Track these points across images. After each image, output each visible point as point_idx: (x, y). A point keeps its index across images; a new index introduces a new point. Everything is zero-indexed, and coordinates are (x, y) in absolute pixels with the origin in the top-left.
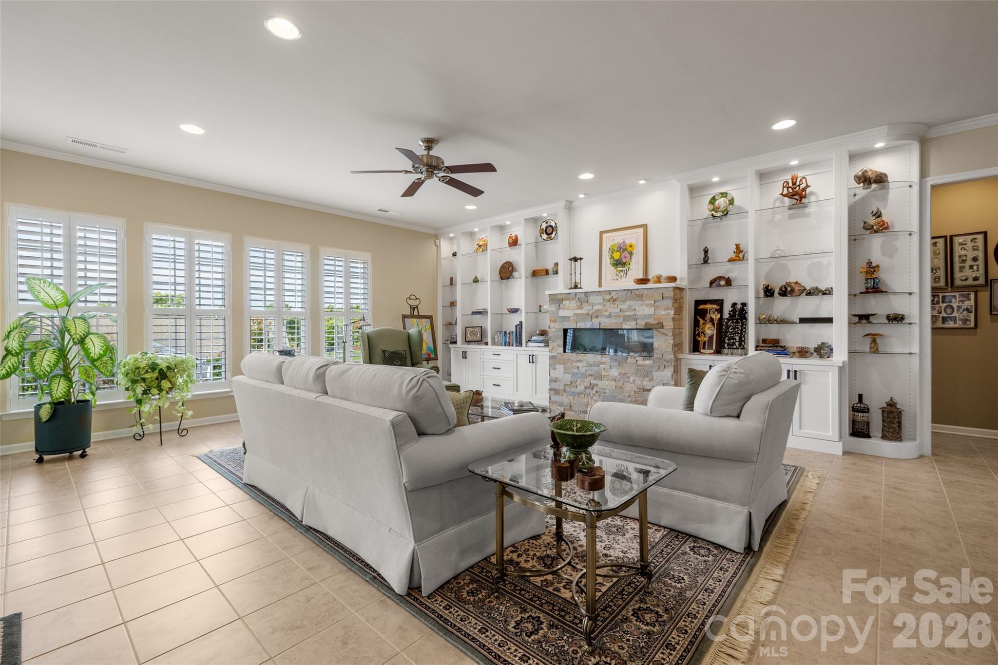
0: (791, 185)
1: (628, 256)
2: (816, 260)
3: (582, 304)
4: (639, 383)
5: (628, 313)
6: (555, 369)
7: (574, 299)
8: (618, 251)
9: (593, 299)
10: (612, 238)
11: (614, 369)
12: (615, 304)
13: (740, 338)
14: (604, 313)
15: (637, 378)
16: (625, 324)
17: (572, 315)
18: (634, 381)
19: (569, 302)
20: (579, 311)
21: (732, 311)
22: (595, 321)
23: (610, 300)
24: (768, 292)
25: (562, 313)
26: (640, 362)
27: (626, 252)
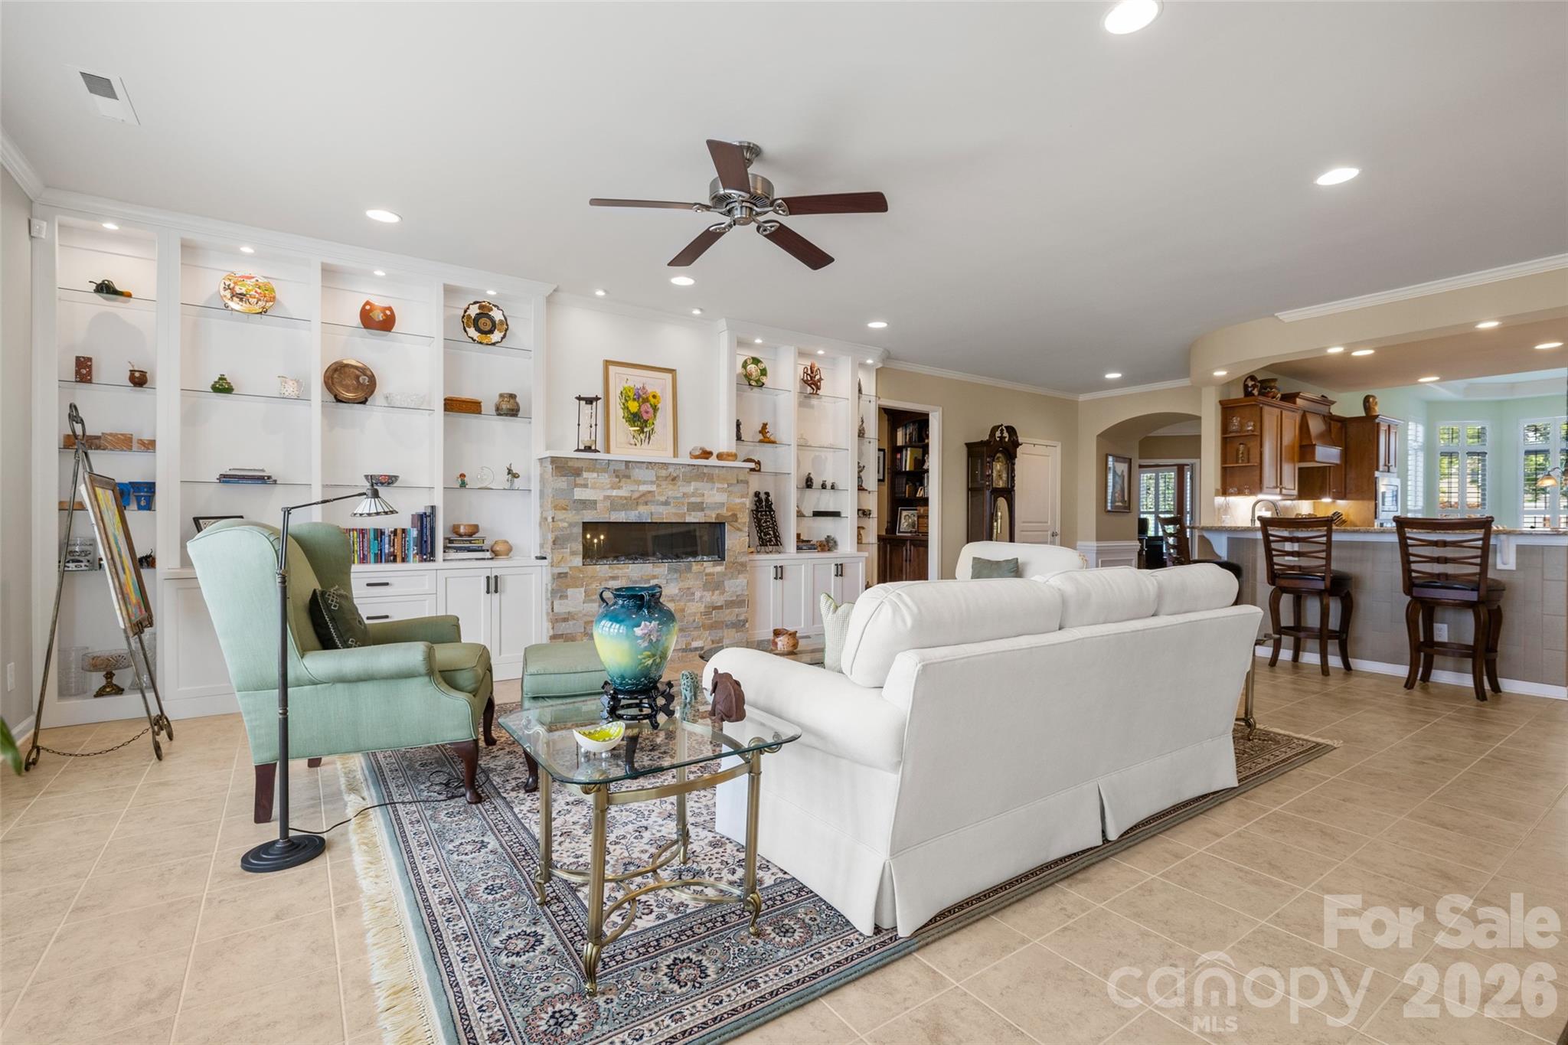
0: (809, 372)
1: (651, 410)
2: (817, 454)
3: (620, 481)
4: (708, 599)
5: (693, 500)
6: (564, 597)
7: (605, 470)
8: (634, 400)
9: (638, 473)
10: (625, 377)
11: (672, 584)
12: (675, 484)
13: (774, 533)
14: (657, 498)
15: (705, 593)
16: (690, 515)
17: (601, 498)
18: (701, 597)
19: (595, 475)
20: (615, 493)
21: (757, 501)
22: (642, 509)
23: (667, 477)
24: (809, 483)
25: (580, 494)
26: (710, 570)
27: (648, 404)
